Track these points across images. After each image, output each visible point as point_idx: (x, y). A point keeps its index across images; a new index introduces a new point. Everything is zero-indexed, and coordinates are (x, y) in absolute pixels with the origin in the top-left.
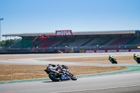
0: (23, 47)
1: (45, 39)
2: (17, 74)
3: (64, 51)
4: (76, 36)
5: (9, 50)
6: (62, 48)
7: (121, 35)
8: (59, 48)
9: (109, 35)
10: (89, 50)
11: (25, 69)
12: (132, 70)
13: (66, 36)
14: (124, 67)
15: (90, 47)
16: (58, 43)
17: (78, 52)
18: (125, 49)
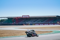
0: (8, 22)
1: (18, 19)
2: (6, 34)
3: (26, 24)
4: (31, 18)
5: (2, 24)
6: (25, 23)
7: (50, 17)
8: (24, 23)
9: (45, 17)
10: (36, 24)
11: (9, 32)
12: (55, 33)
13: (27, 18)
14: (51, 31)
15: (37, 23)
16: (23, 21)
17: (32, 25)
18: (52, 23)
